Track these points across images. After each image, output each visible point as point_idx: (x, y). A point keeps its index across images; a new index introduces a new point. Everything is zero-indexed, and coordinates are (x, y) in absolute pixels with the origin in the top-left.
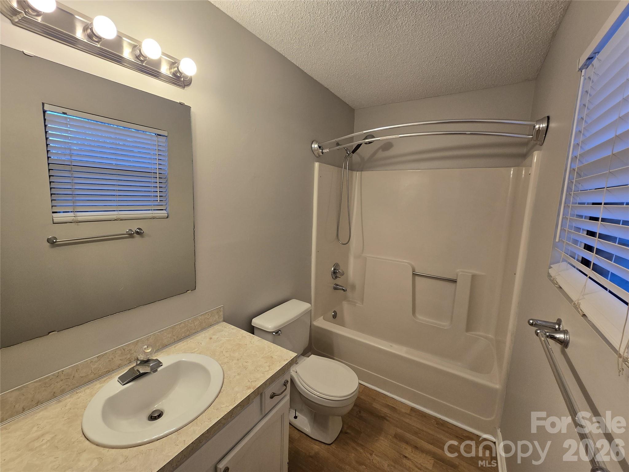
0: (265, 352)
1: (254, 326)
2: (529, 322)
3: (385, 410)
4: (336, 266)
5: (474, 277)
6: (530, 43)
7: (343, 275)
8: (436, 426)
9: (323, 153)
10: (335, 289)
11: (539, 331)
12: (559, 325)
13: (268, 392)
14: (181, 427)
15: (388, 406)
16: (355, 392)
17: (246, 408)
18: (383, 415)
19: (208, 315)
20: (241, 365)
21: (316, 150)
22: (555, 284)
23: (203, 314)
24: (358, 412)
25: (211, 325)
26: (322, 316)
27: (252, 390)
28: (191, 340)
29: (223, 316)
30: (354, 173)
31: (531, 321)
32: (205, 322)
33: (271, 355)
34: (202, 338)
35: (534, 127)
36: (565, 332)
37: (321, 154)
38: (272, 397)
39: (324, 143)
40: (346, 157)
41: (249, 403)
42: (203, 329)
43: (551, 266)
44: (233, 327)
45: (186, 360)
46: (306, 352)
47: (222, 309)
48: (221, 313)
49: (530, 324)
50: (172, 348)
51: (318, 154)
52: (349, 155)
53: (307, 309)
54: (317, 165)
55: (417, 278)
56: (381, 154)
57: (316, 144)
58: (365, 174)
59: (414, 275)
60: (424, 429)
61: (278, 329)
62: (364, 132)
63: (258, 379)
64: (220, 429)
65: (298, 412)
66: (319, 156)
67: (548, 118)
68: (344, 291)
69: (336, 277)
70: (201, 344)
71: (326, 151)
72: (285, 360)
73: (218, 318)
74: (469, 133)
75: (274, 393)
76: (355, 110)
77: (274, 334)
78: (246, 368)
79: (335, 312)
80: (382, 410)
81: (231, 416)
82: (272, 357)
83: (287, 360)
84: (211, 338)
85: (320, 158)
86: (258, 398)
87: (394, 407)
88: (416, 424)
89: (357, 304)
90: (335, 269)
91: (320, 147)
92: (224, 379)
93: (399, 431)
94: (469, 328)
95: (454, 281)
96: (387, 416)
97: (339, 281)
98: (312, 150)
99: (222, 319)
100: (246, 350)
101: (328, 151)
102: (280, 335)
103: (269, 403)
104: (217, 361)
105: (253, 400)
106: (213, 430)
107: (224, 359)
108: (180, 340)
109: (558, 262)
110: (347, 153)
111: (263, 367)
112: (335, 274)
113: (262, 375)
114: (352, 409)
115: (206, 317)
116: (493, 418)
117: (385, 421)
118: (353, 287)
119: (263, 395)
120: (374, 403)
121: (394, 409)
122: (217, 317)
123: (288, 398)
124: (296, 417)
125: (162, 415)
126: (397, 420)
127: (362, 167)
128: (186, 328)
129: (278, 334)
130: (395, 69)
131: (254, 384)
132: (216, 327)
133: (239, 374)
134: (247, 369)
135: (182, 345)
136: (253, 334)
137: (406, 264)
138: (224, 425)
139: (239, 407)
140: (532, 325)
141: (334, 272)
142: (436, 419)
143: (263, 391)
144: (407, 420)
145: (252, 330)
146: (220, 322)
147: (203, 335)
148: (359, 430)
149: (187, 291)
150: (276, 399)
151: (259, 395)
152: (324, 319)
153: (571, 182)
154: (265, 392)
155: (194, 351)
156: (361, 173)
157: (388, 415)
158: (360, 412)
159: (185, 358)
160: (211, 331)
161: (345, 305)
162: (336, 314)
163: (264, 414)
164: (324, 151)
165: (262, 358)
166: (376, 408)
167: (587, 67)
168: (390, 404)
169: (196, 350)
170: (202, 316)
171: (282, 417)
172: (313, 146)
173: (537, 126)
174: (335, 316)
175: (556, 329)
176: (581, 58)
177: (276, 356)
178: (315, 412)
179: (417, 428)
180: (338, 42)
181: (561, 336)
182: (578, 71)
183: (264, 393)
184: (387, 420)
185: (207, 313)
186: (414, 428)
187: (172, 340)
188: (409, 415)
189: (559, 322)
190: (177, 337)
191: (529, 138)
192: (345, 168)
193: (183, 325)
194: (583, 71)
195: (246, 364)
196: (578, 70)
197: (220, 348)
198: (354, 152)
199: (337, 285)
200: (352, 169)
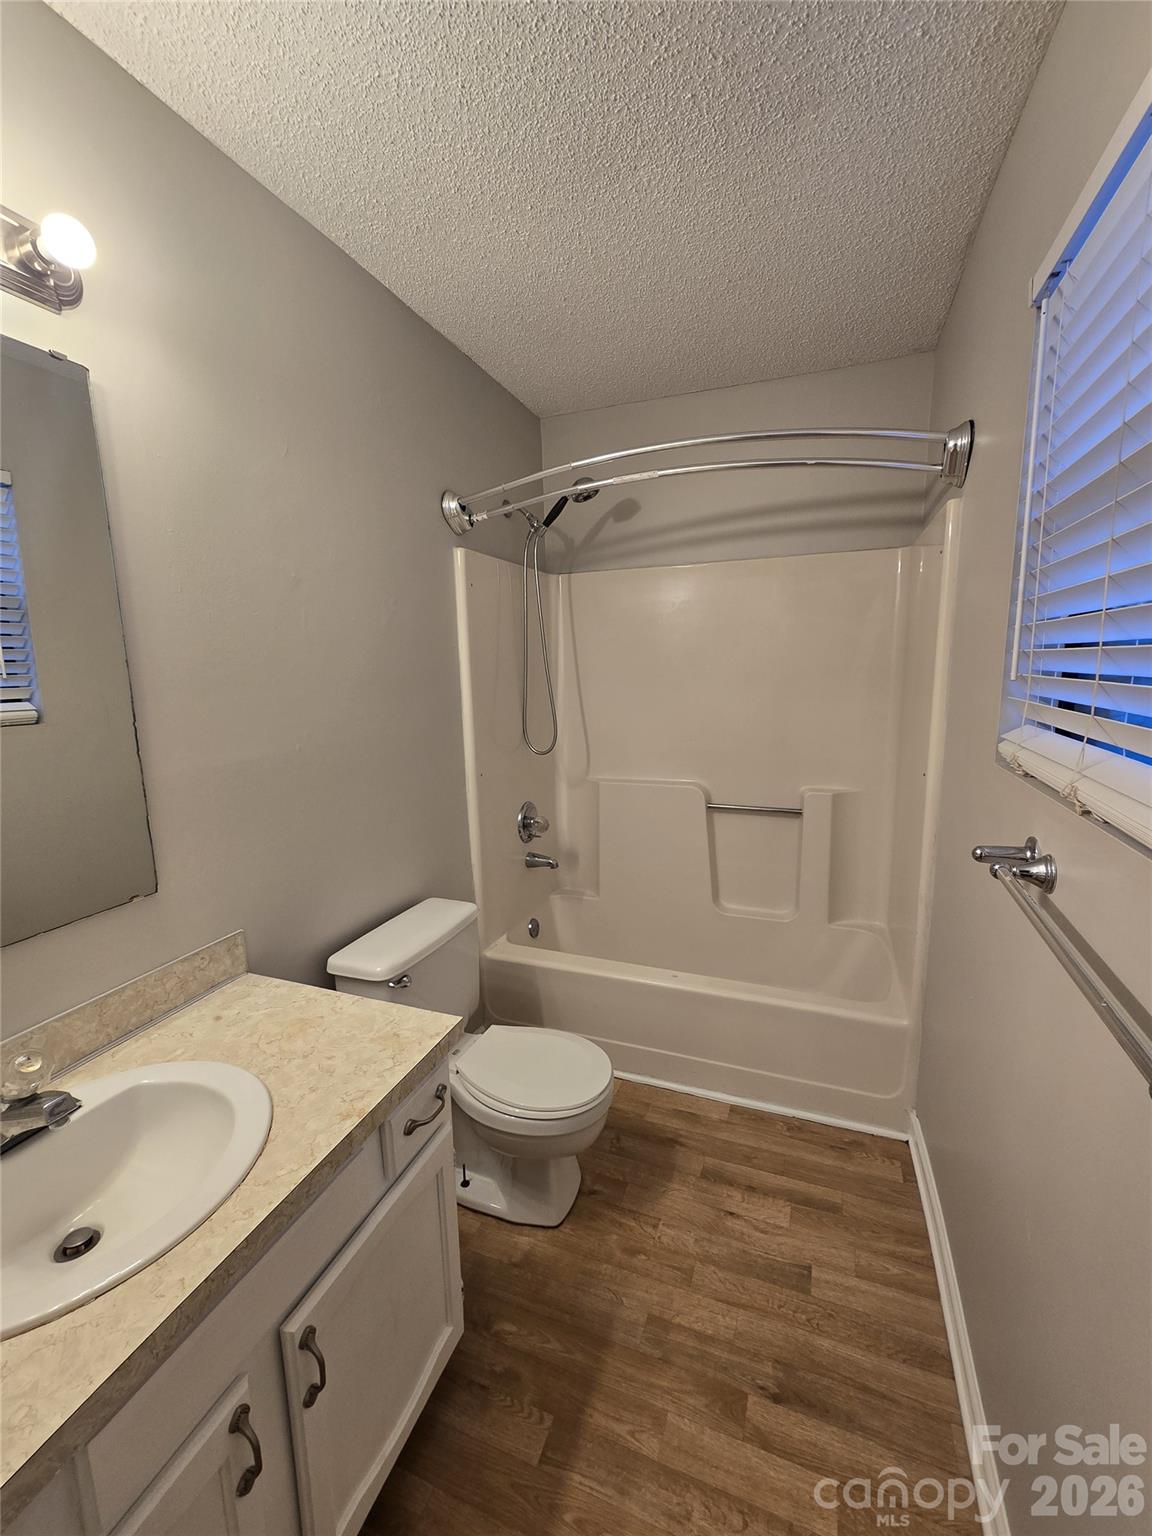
0: (376, 1027)
1: (334, 975)
2: (974, 853)
3: (675, 1124)
4: (528, 809)
5: (837, 799)
6: (925, 255)
7: (546, 829)
8: (788, 1134)
9: (472, 525)
10: (530, 865)
11: (997, 867)
12: (1033, 851)
13: (398, 1120)
14: (166, 1248)
15: (679, 1114)
16: (607, 1091)
17: (345, 1167)
18: (670, 1136)
19: (202, 958)
20: (317, 1068)
21: (455, 516)
22: (1013, 770)
23: (186, 959)
24: (614, 1141)
25: (213, 986)
26: (504, 933)
27: (357, 1121)
28: (162, 1031)
29: (244, 959)
30: (553, 577)
31: (978, 852)
32: (196, 979)
33: (394, 1030)
34: (192, 1021)
35: (945, 445)
36: (1047, 860)
37: (468, 527)
38: (409, 1132)
39: (471, 498)
40: (530, 538)
41: (350, 1154)
42: (191, 999)
43: (1003, 736)
44: (278, 981)
45: (152, 1081)
46: (476, 1023)
47: (239, 940)
48: (240, 951)
49: (976, 859)
50: (106, 1059)
51: (461, 526)
52: (536, 530)
53: (469, 917)
54: (459, 554)
55: (717, 816)
56: (613, 530)
57: (453, 500)
58: (580, 578)
59: (711, 809)
60: (764, 1146)
61: (400, 972)
62: (573, 464)
63: (368, 1091)
64: (279, 1233)
65: (469, 1170)
66: (464, 531)
67: (972, 423)
68: (552, 867)
69: (530, 837)
70: (191, 1035)
71: (480, 518)
72: (431, 1037)
73: (233, 963)
74: (813, 462)
75: (414, 1121)
76: (542, 421)
77: (391, 984)
78: (330, 1072)
79: (534, 921)
80: (668, 1124)
81: (308, 1192)
82: (398, 1036)
83: (438, 1034)
84: (218, 1018)
85: (464, 537)
86: (373, 1140)
87: (691, 1112)
88: (743, 1138)
89: (585, 898)
90: (524, 818)
91: (463, 508)
92: (275, 1107)
93: (710, 1161)
94: (833, 916)
95: (798, 814)
96: (681, 1136)
97: (535, 845)
98: (444, 515)
99: (243, 967)
100: (324, 1030)
101: (485, 516)
102: (406, 986)
103: (401, 1146)
104: (247, 1068)
105: (361, 1144)
106: (262, 1236)
107: (265, 1060)
108: (126, 1034)
109: (1019, 726)
110: (533, 526)
111: (375, 1062)
112: (527, 828)
113: (377, 1080)
114: (600, 1138)
115: (197, 964)
116: (898, 1093)
117: (678, 1147)
118: (572, 857)
119: (387, 1130)
120: (648, 1114)
121: (692, 1118)
122: (228, 962)
123: (448, 1128)
124: (465, 1184)
125: (99, 1239)
126: (702, 1138)
127: (568, 562)
128: (141, 1000)
129: (403, 984)
130: (635, 307)
131: (359, 1105)
132: (230, 989)
133: (312, 1090)
134: (334, 1075)
135: (132, 1047)
136: (335, 989)
137: (691, 787)
138: (292, 1219)
139: (326, 1169)
140: (980, 858)
141: (525, 825)
142: (785, 1119)
143: (386, 1118)
144: (723, 1136)
145: (330, 982)
146: (238, 975)
147: (195, 1014)
148: (621, 1179)
149: (132, 898)
150: (421, 1133)
151: (376, 1130)
152: (509, 940)
153: (1033, 549)
154: (390, 1121)
155: (172, 1056)
156: (570, 578)
157: (681, 1132)
158: (618, 1139)
159: (149, 1076)
160: (216, 999)
161: (557, 903)
162: (538, 926)
163: (392, 1178)
164: (474, 518)
165: (372, 1040)
166: (653, 1124)
167: (1051, 295)
168: (682, 1109)
169: (179, 1052)
170: (186, 964)
171: (439, 1177)
172: (445, 505)
173: (951, 444)
174: (534, 932)
175: (1027, 860)
176: (1037, 275)
177: (408, 1030)
178: (514, 1158)
179: (748, 1147)
180: (491, 224)
181: (1039, 869)
182: (1032, 306)
183: (387, 1124)
184: (682, 1145)
185: (197, 954)
186: (741, 1148)
187: (101, 1038)
188: (727, 1122)
189: (1032, 844)
190: (117, 1028)
191: (937, 471)
192: (530, 565)
193: (129, 992)
194: (1044, 302)
195: (330, 1062)
196: (1030, 303)
197: (250, 1036)
198: (548, 522)
199: (534, 856)
200: (545, 568)
